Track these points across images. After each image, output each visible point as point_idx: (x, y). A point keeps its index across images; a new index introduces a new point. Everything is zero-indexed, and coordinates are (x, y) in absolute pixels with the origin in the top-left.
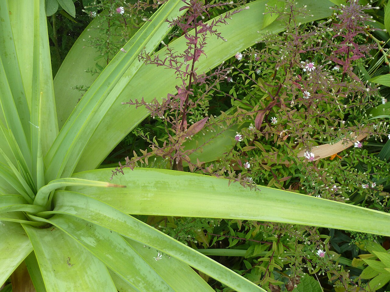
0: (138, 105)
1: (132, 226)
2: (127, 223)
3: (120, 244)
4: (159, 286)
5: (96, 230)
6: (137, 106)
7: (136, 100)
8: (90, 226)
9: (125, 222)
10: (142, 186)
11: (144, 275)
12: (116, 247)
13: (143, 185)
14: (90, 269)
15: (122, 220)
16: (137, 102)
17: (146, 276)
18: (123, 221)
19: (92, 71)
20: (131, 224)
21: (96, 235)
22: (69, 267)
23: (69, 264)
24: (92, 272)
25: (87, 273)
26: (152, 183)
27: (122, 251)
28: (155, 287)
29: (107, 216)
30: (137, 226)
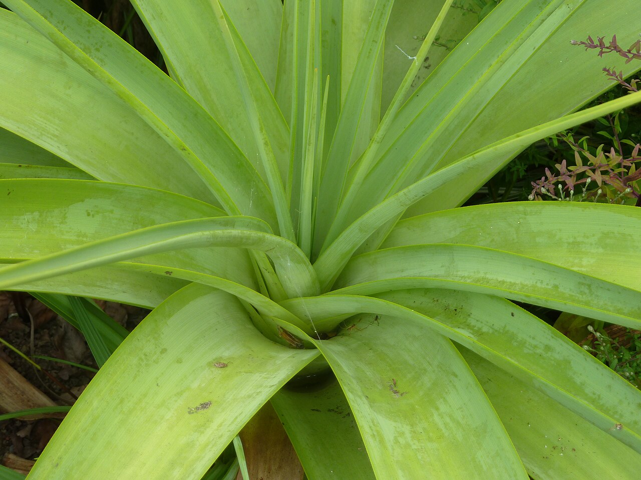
0: (604, 50)
1: (573, 294)
2: (561, 289)
3: (534, 338)
4: (632, 413)
5: (472, 316)
6: (601, 53)
7: (601, 41)
8: (456, 310)
9: (556, 287)
10: (569, 243)
11: (594, 394)
12: (525, 343)
13: (571, 240)
14: (445, 400)
15: (547, 284)
16: (602, 45)
17: (599, 396)
18: (550, 287)
19: (462, 7)
20: (571, 290)
21: (472, 324)
22: (396, 396)
23: (396, 392)
24: (450, 406)
25: (437, 409)
26: (594, 235)
27: (539, 351)
28: (621, 416)
29: (508, 280)
30: (587, 291)
